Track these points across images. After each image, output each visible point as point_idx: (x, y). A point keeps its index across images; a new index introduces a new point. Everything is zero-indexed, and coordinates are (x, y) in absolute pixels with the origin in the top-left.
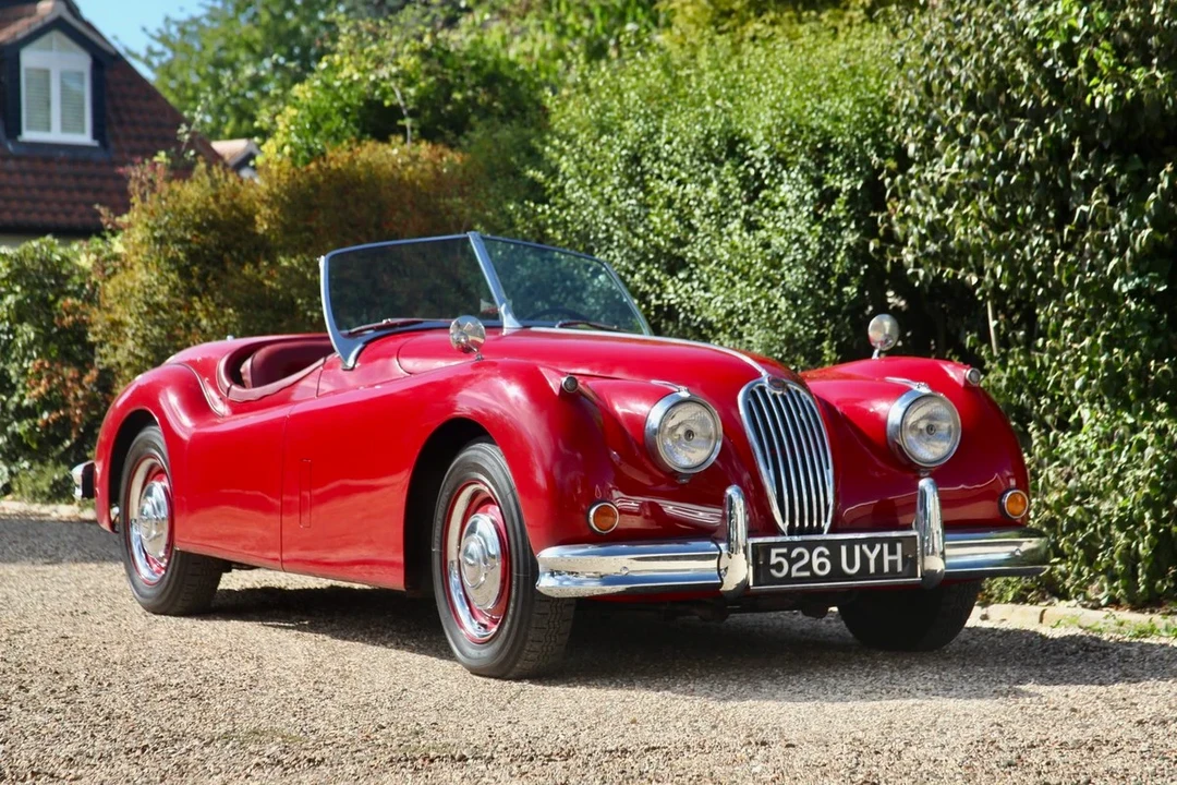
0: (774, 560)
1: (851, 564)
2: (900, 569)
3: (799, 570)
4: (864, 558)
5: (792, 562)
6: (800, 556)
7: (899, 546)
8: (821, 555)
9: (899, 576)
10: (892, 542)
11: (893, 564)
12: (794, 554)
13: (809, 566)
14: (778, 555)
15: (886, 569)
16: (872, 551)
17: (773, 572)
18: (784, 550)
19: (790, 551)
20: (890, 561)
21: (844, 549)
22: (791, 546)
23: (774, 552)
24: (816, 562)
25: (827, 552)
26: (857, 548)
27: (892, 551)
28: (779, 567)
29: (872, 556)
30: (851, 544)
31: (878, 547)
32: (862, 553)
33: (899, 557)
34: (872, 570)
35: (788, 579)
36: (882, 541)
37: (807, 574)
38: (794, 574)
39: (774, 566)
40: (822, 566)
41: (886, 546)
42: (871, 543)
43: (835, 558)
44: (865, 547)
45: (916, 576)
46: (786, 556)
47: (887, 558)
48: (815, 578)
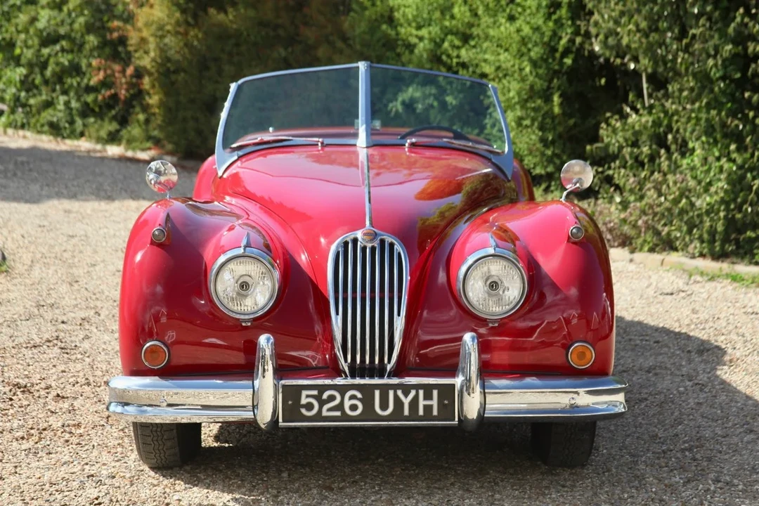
0: (304, 401)
1: (384, 406)
2: (435, 413)
3: (329, 410)
4: (398, 403)
5: (322, 403)
6: (332, 398)
7: (435, 393)
8: (352, 397)
9: (435, 419)
10: (428, 389)
11: (428, 409)
12: (325, 396)
13: (340, 407)
14: (308, 396)
15: (421, 412)
16: (406, 395)
17: (303, 411)
18: (315, 392)
19: (321, 393)
20: (425, 407)
21: (377, 393)
22: (322, 389)
23: (304, 393)
24: (347, 404)
25: (359, 395)
26: (391, 393)
27: (428, 396)
28: (309, 407)
29: (406, 401)
30: (384, 389)
31: (413, 393)
32: (396, 397)
33: (434, 402)
34: (406, 412)
35: (318, 417)
36: (417, 387)
37: (338, 414)
38: (325, 413)
39: (304, 406)
40: (353, 408)
41: (421, 392)
42: (406, 389)
43: (368, 401)
44: (399, 393)
45: (454, 420)
46: (318, 398)
47: (422, 403)
48: (345, 417)
